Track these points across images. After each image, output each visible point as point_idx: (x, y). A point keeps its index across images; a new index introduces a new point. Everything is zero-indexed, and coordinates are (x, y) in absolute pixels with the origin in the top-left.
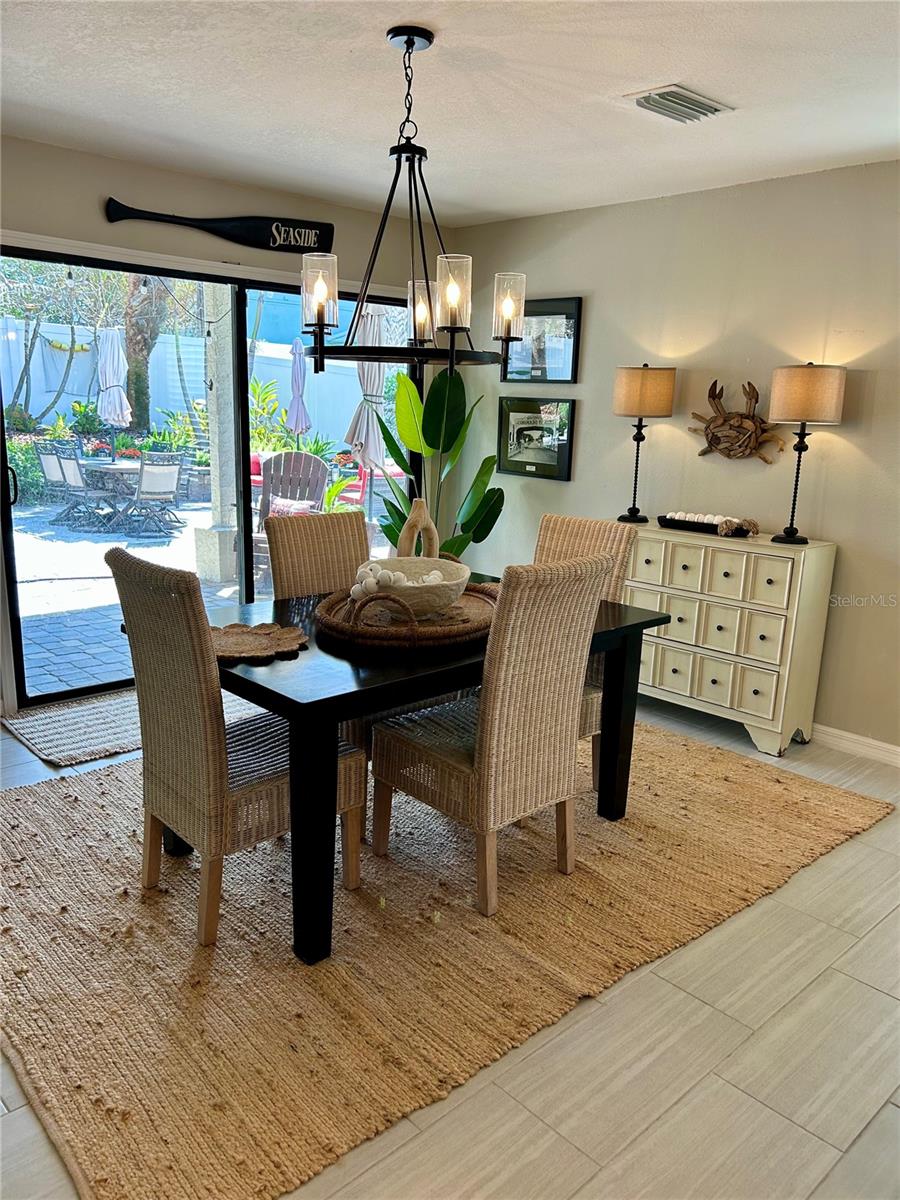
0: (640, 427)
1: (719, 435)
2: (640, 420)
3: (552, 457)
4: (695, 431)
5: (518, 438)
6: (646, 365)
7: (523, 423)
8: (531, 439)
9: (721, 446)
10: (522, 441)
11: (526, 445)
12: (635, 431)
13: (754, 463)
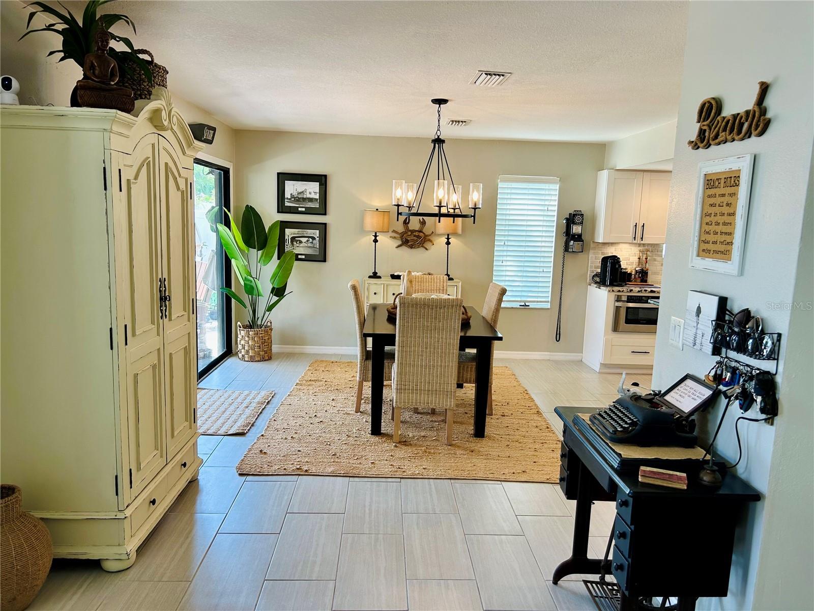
0: (376, 236)
1: (409, 239)
2: (376, 233)
3: (316, 251)
4: (395, 238)
5: (292, 242)
6: (377, 209)
7: (295, 234)
8: (301, 242)
9: (409, 244)
10: (295, 243)
11: (298, 245)
12: (374, 238)
13: (422, 249)
